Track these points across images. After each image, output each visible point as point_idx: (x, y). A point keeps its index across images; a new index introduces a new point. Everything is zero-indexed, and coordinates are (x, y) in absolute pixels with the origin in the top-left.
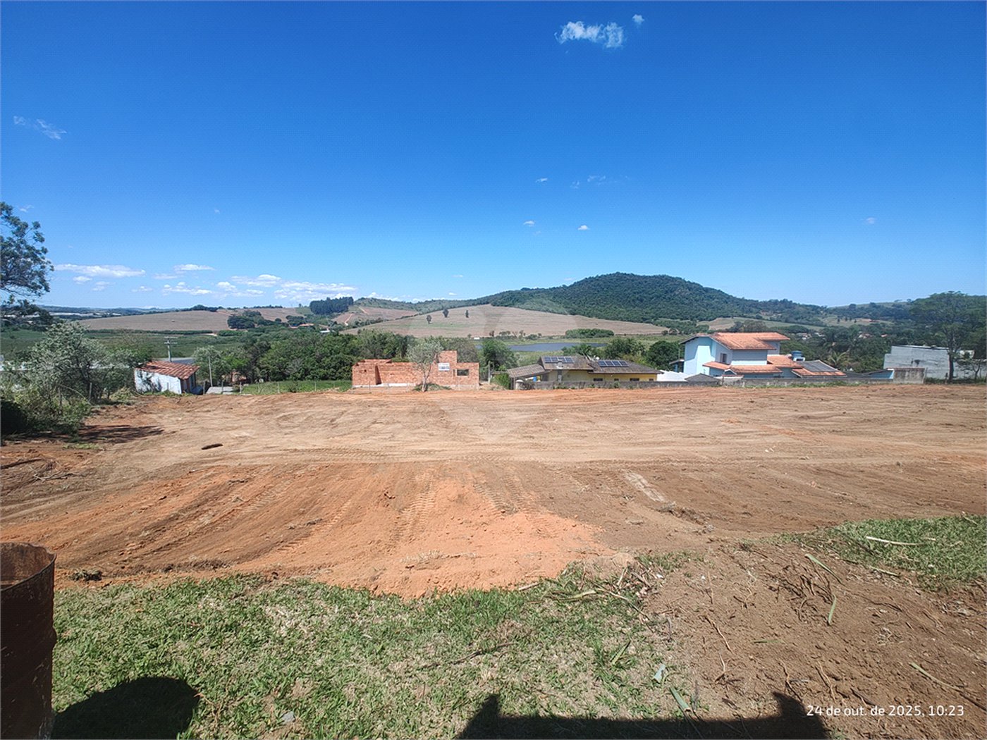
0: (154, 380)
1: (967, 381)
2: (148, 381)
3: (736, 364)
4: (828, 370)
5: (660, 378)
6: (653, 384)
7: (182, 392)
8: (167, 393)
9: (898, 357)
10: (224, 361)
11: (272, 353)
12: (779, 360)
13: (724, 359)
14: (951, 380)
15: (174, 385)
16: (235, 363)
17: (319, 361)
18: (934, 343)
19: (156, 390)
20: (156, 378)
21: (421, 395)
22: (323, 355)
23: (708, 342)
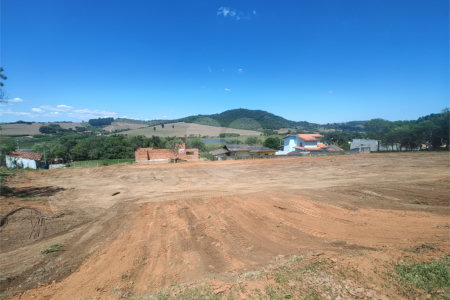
0: (19, 162)
1: (384, 152)
2: (15, 162)
3: (307, 147)
4: (338, 149)
5: (277, 153)
6: (274, 156)
7: (37, 167)
8: (28, 169)
9: (355, 143)
10: (52, 150)
11: (78, 146)
12: (321, 145)
13: (301, 145)
14: (378, 151)
15: (32, 164)
16: (59, 151)
17: (106, 149)
18: (372, 137)
19: (20, 167)
20: (20, 161)
21: (175, 165)
22: (109, 146)
23: (294, 138)
